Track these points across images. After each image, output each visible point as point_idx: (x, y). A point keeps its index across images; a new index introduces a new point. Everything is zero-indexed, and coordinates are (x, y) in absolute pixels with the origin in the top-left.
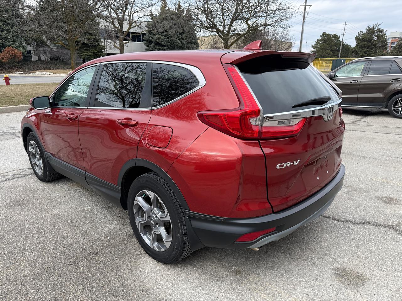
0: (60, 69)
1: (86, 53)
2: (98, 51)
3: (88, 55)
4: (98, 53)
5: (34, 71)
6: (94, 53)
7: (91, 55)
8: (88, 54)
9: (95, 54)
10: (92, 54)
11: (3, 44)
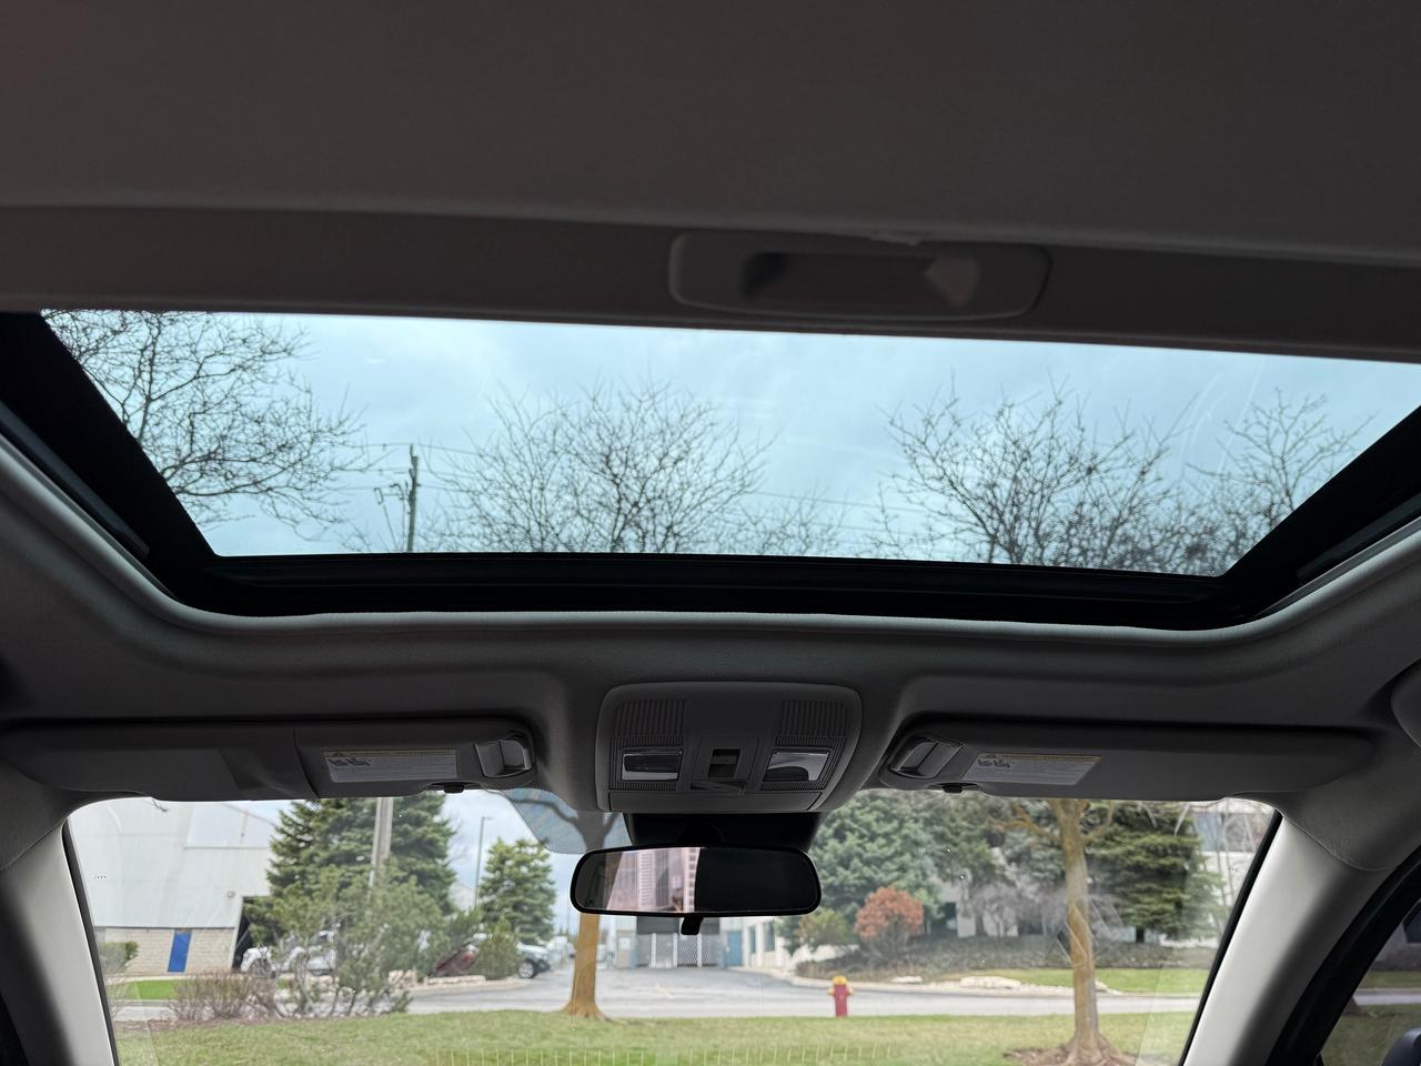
0: (1048, 967)
1: (1148, 903)
3: (1154, 914)
5: (957, 976)
6: (1178, 904)
7: (1168, 911)
8: (1154, 908)
10: (1169, 907)
11: (870, 880)
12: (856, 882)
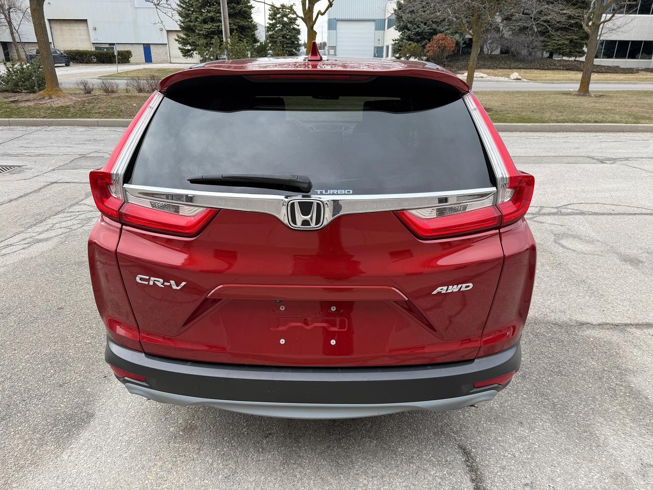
0: (504, 68)
1: (558, 40)
2: (581, 37)
3: (558, 45)
4: (579, 41)
6: (571, 41)
7: (566, 44)
8: (560, 43)
9: (574, 43)
10: (567, 42)
11: (435, 30)
12: (429, 31)
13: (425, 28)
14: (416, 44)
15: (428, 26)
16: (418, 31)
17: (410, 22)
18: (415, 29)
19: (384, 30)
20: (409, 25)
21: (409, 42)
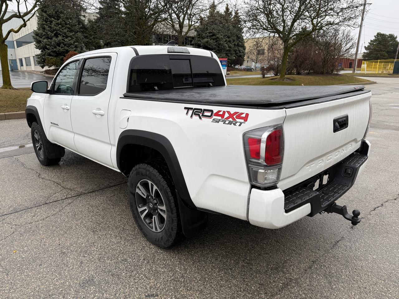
12: (63, 50)
13: (60, 49)
14: (55, 58)
15: (62, 48)
16: (55, 50)
17: (48, 45)
18: (52, 49)
19: (14, 48)
20: (48, 47)
21: (51, 57)
